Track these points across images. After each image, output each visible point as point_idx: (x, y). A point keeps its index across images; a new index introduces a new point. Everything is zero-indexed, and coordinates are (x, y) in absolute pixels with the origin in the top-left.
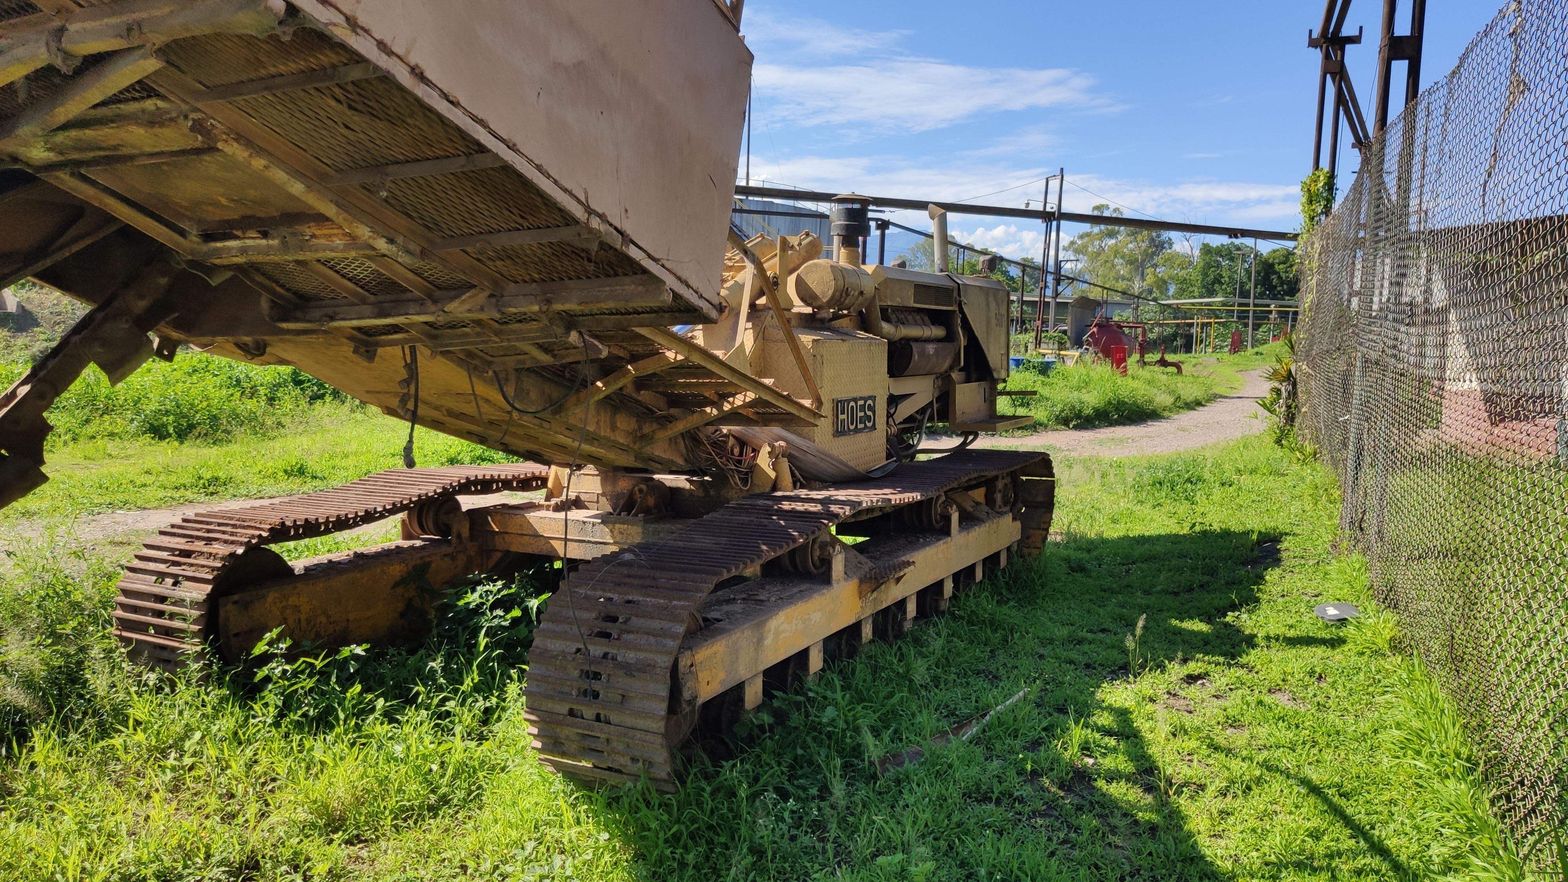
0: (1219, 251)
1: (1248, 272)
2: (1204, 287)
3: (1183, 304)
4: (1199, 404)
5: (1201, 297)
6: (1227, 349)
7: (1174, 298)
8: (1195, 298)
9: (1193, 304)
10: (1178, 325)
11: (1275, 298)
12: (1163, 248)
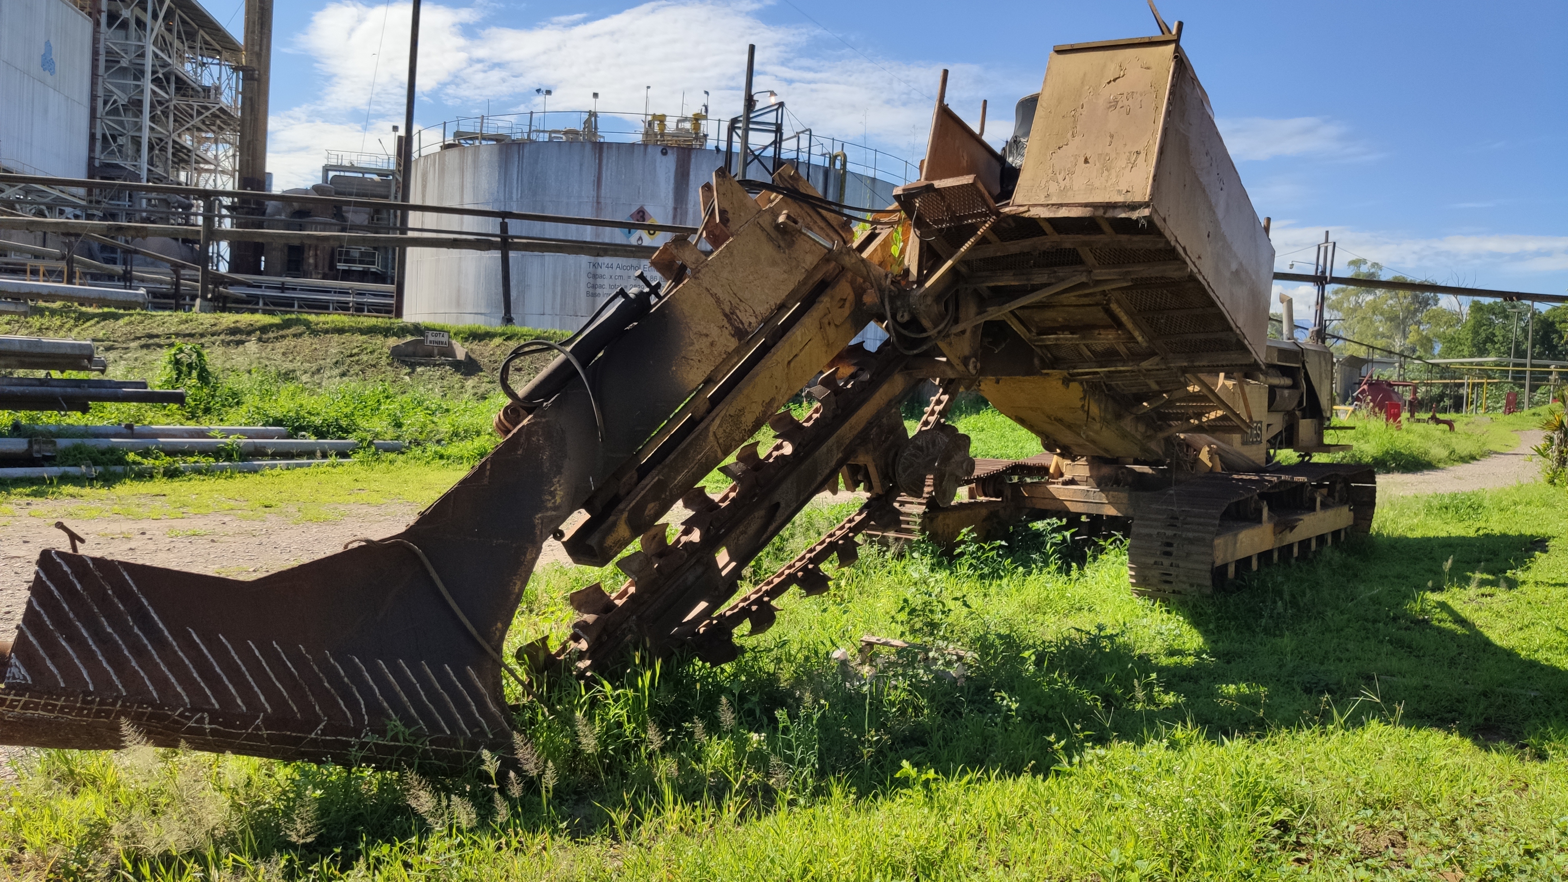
0: (1491, 309)
1: (1525, 330)
2: (1474, 345)
3: (1451, 363)
4: (1473, 458)
5: (1471, 356)
6: (1501, 411)
7: (1440, 357)
8: (1464, 357)
9: (1462, 364)
10: (1445, 386)
11: (1555, 358)
12: (1427, 304)
